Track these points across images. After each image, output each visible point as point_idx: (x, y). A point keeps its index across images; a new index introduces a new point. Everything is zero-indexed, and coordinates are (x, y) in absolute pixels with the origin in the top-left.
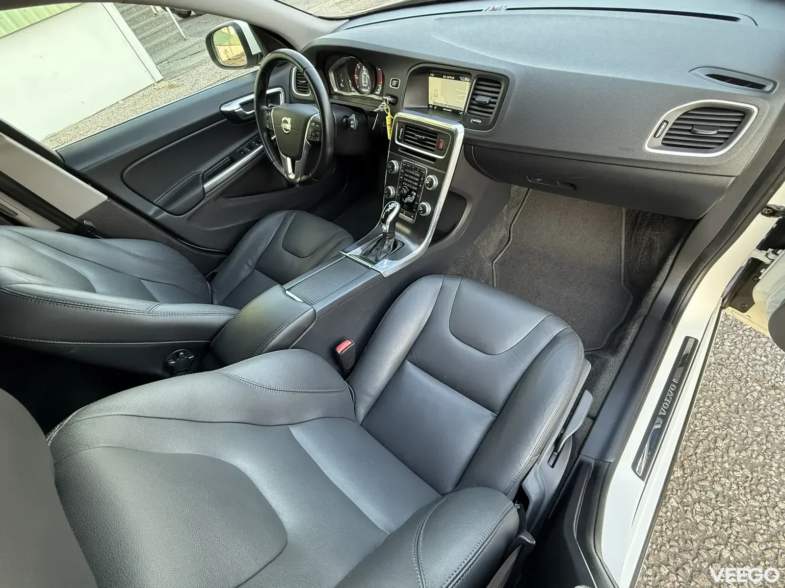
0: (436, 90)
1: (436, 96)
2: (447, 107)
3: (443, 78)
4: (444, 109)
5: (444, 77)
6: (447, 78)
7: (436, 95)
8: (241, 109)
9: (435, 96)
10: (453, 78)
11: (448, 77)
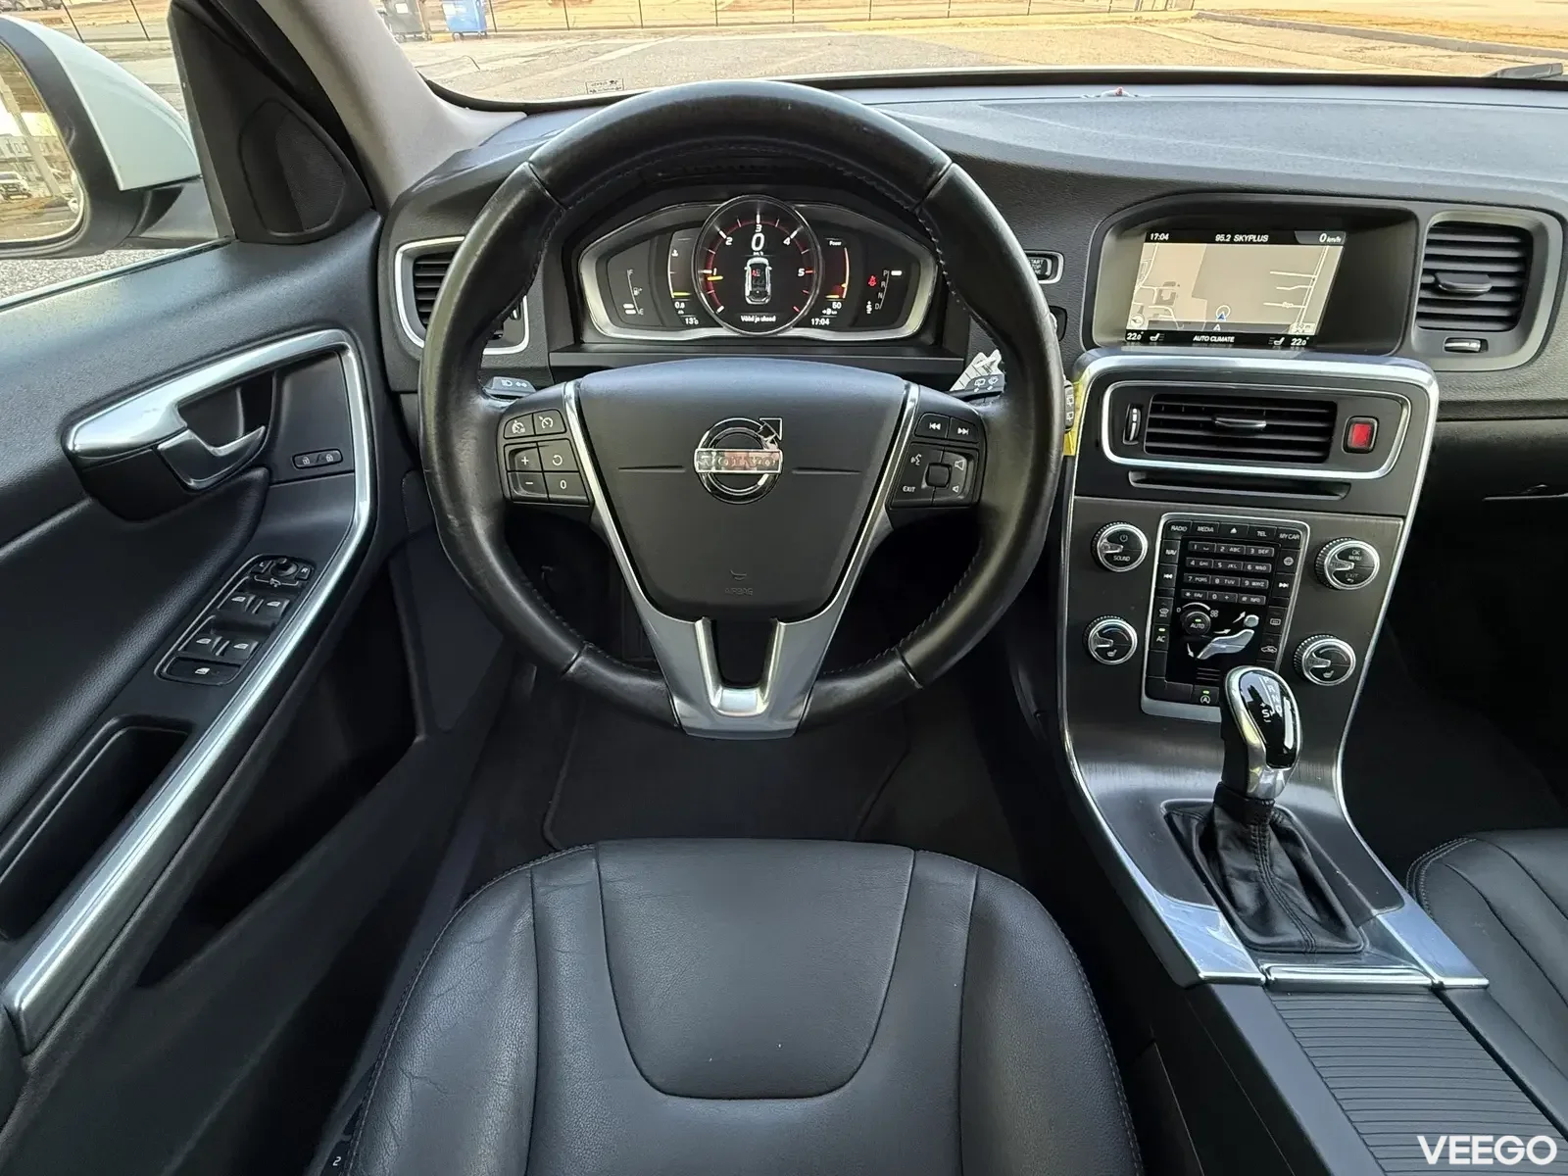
0: (1172, 284)
1: (1170, 303)
2: (1217, 329)
3: (1213, 241)
4: (1196, 338)
5: (1219, 237)
6: (1232, 242)
7: (1166, 297)
8: (187, 435)
9: (1160, 301)
10: (1265, 238)
11: (1238, 238)
